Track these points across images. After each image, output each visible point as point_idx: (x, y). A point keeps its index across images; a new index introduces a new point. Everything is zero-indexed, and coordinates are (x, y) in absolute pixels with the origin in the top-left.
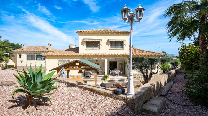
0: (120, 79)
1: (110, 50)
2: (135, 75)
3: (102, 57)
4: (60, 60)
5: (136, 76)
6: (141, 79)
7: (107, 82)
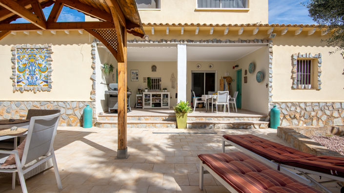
0: (232, 121)
1: (196, 11)
2: (293, 108)
3: (166, 38)
4: (19, 46)
5: (298, 110)
6: (315, 121)
7: (185, 131)
